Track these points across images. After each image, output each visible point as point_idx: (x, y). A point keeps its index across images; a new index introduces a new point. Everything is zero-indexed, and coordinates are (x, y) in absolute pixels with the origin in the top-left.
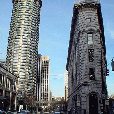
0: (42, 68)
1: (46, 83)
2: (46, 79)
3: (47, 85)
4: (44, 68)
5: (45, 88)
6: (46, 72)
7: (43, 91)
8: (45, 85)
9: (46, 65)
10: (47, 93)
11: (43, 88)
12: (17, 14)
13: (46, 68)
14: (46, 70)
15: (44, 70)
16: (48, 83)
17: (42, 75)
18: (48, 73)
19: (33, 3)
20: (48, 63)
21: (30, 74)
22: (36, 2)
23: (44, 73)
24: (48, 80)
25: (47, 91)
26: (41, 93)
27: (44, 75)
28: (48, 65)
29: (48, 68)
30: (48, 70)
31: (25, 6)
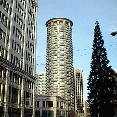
0: (76, 80)
1: (81, 95)
2: (80, 91)
3: (83, 97)
4: (78, 80)
5: (81, 99)
6: (80, 84)
7: (79, 102)
8: (81, 97)
9: (80, 77)
10: (83, 104)
11: (79, 99)
12: (52, 38)
13: (80, 80)
14: (80, 82)
15: (78, 82)
16: (83, 94)
17: (77, 87)
18: (82, 84)
19: (65, 26)
20: (82, 75)
21: (68, 90)
22: (67, 24)
23: (78, 85)
24: (82, 92)
25: (83, 102)
26: (77, 105)
27: (78, 87)
28: (82, 77)
29: (82, 80)
30: (82, 82)
31: (58, 30)
